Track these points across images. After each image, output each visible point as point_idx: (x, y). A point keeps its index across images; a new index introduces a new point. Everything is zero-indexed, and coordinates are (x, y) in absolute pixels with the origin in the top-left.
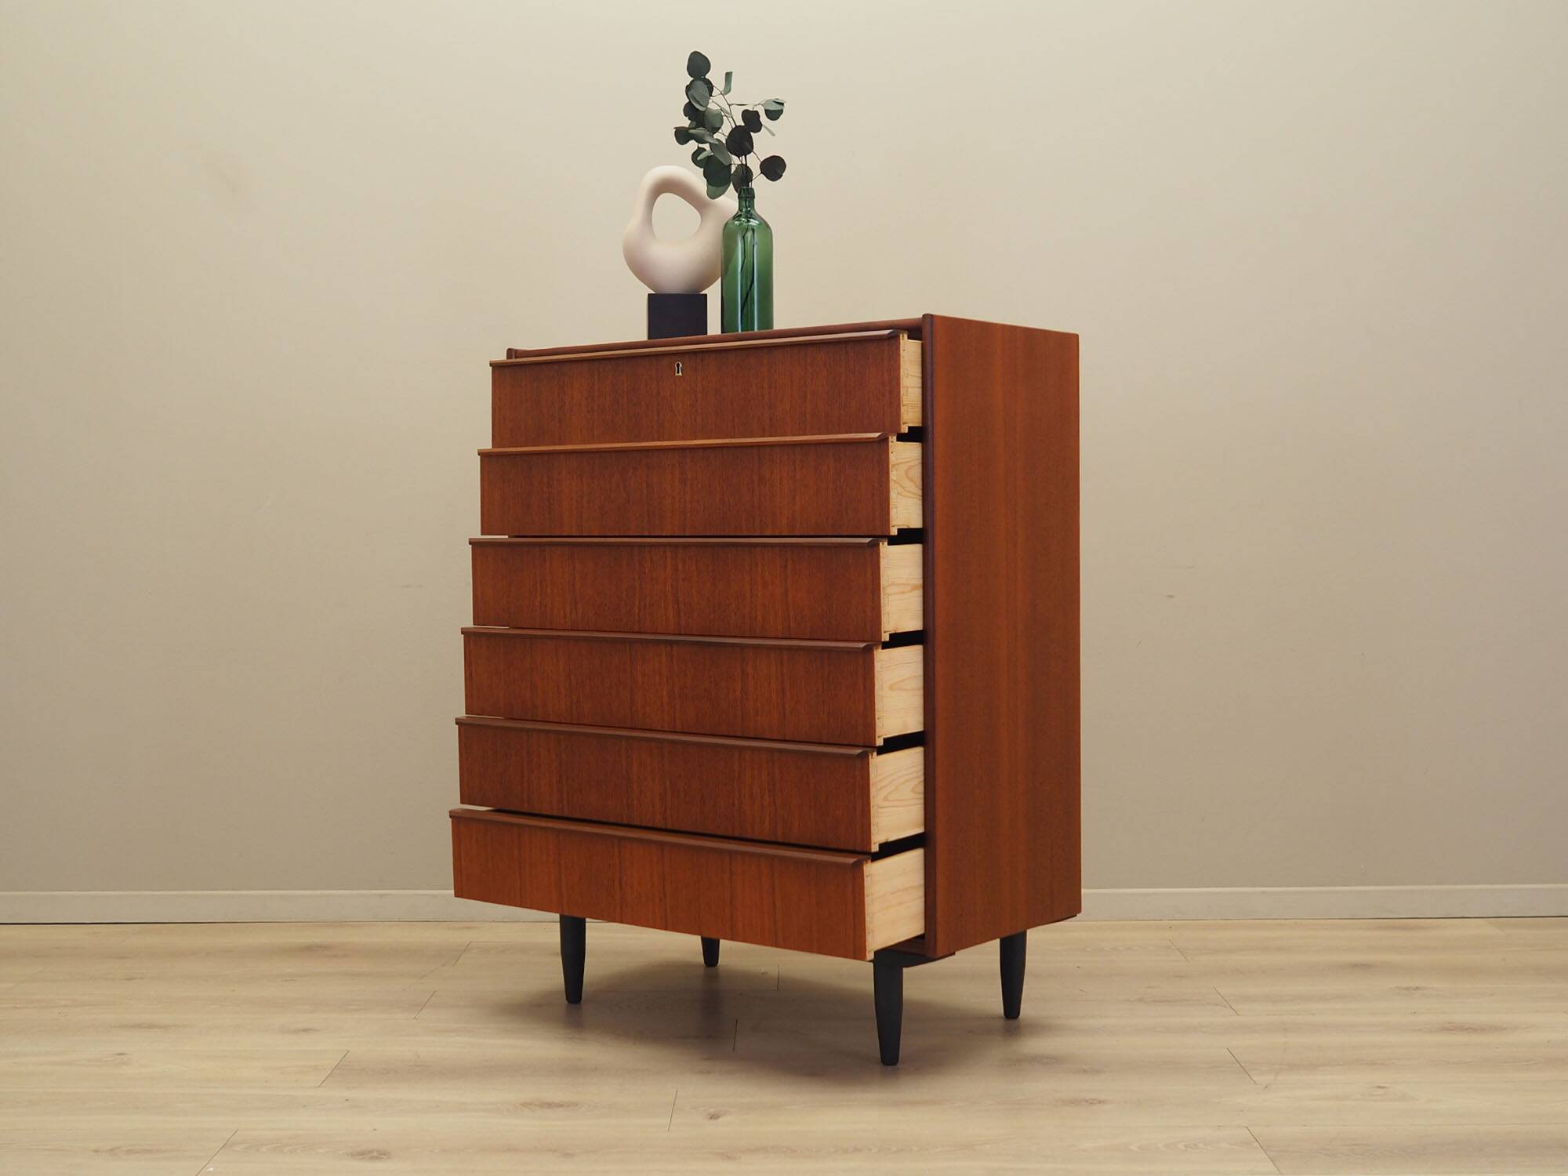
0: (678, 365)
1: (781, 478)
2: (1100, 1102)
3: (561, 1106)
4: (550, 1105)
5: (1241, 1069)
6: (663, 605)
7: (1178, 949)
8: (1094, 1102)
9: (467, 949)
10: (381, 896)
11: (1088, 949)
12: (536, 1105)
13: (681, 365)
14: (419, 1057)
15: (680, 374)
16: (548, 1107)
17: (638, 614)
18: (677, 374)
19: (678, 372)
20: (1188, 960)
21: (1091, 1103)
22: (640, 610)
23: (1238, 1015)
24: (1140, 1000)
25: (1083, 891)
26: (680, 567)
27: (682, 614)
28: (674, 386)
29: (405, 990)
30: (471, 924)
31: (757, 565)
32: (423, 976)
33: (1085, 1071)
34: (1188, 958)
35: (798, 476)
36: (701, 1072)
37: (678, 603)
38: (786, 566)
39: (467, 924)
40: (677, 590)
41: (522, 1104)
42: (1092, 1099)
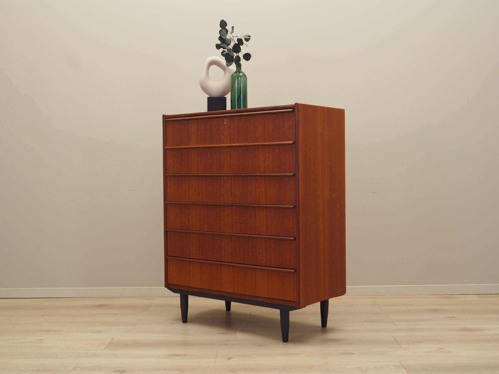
0: (225, 120)
1: (261, 156)
2: (352, 354)
3: (181, 355)
4: (177, 355)
5: (397, 343)
7: (377, 305)
9: (151, 306)
11: (348, 305)
14: (135, 340)
15: (226, 123)
17: (219, 197)
18: (225, 123)
20: (380, 308)
21: (350, 354)
22: (220, 196)
23: (396, 326)
24: (365, 321)
25: (346, 286)
26: (233, 183)
27: (233, 197)
28: (224, 127)
29: (131, 319)
30: (152, 298)
31: (257, 182)
32: (137, 314)
33: (347, 344)
35: (267, 155)
36: (225, 345)
37: (232, 194)
38: (266, 182)
39: (150, 298)
40: (231, 190)
41: (168, 355)
42: (350, 353)
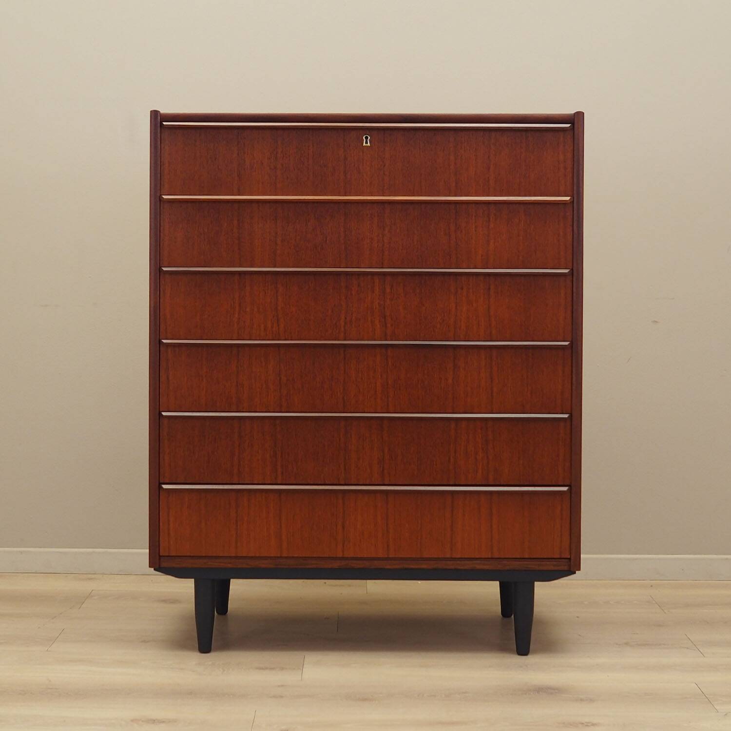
0: (366, 138)
1: (476, 227)
2: (593, 725)
3: (163, 722)
4: (154, 721)
5: (707, 700)
6: (369, 319)
7: (656, 603)
8: (588, 724)
9: (90, 596)
10: (21, 552)
11: (586, 603)
12: (143, 721)
13: (369, 138)
14: (50, 681)
15: (369, 144)
16: (153, 723)
17: (344, 327)
18: (364, 144)
19: (366, 143)
20: (665, 613)
21: (587, 726)
22: (345, 323)
23: (704, 657)
24: (627, 644)
26: (388, 290)
27: (389, 325)
28: (361, 154)
29: (39, 628)
30: (93, 576)
31: (462, 289)
32: (55, 617)
33: (582, 700)
34: (665, 611)
35: (492, 225)
36: (275, 697)
37: (385, 317)
38: (489, 289)
39: (90, 576)
40: (384, 308)
41: (132, 721)
42: (586, 723)
